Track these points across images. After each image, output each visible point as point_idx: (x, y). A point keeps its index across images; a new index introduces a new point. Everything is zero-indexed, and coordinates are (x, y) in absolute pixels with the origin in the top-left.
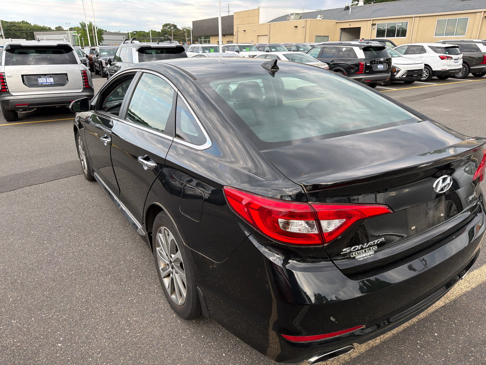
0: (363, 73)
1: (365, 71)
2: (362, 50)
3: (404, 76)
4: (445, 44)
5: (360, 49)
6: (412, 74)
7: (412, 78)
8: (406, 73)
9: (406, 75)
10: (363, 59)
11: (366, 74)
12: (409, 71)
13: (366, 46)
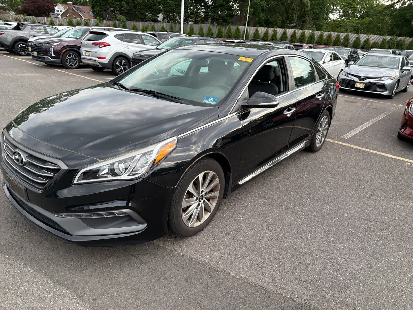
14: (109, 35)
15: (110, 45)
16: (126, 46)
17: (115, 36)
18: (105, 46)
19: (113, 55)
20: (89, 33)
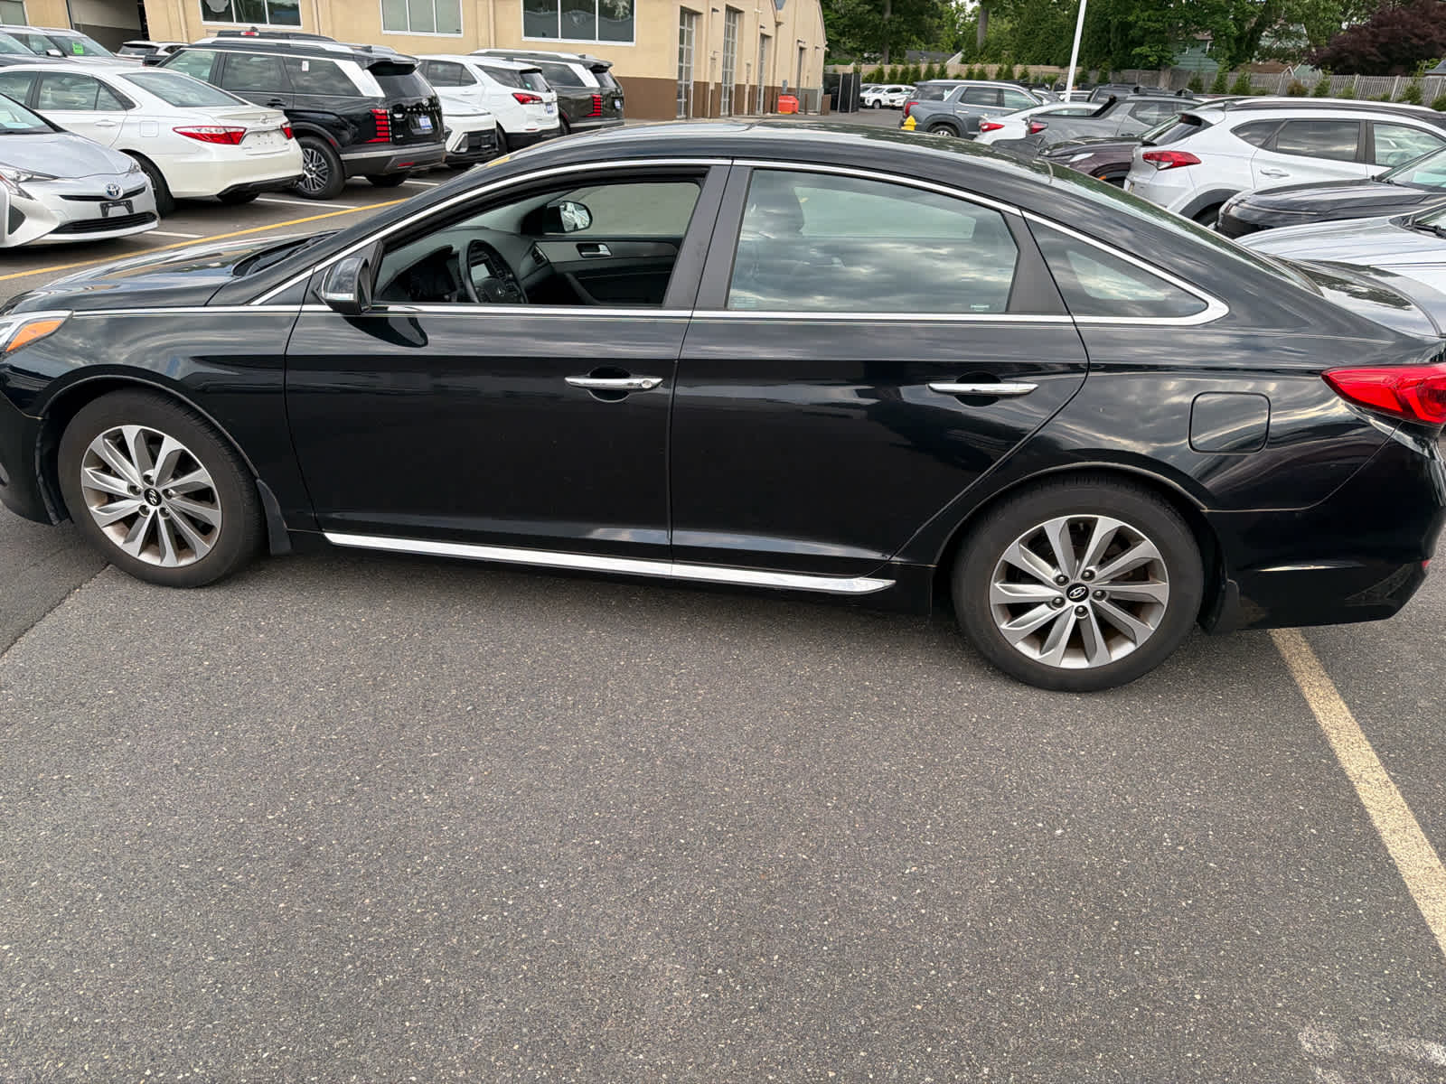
0: (389, 141)
1: (393, 136)
2: (368, 72)
3: (463, 150)
4: (513, 61)
5: (363, 70)
6: (478, 144)
7: (478, 153)
8: (466, 140)
9: (467, 145)
10: (380, 100)
11: (399, 143)
12: (471, 134)
13: (375, 61)
14: (1211, 125)
15: (1198, 162)
16: (1268, 169)
17: (1236, 131)
18: (1177, 165)
19: (1198, 198)
20: (1179, 117)
